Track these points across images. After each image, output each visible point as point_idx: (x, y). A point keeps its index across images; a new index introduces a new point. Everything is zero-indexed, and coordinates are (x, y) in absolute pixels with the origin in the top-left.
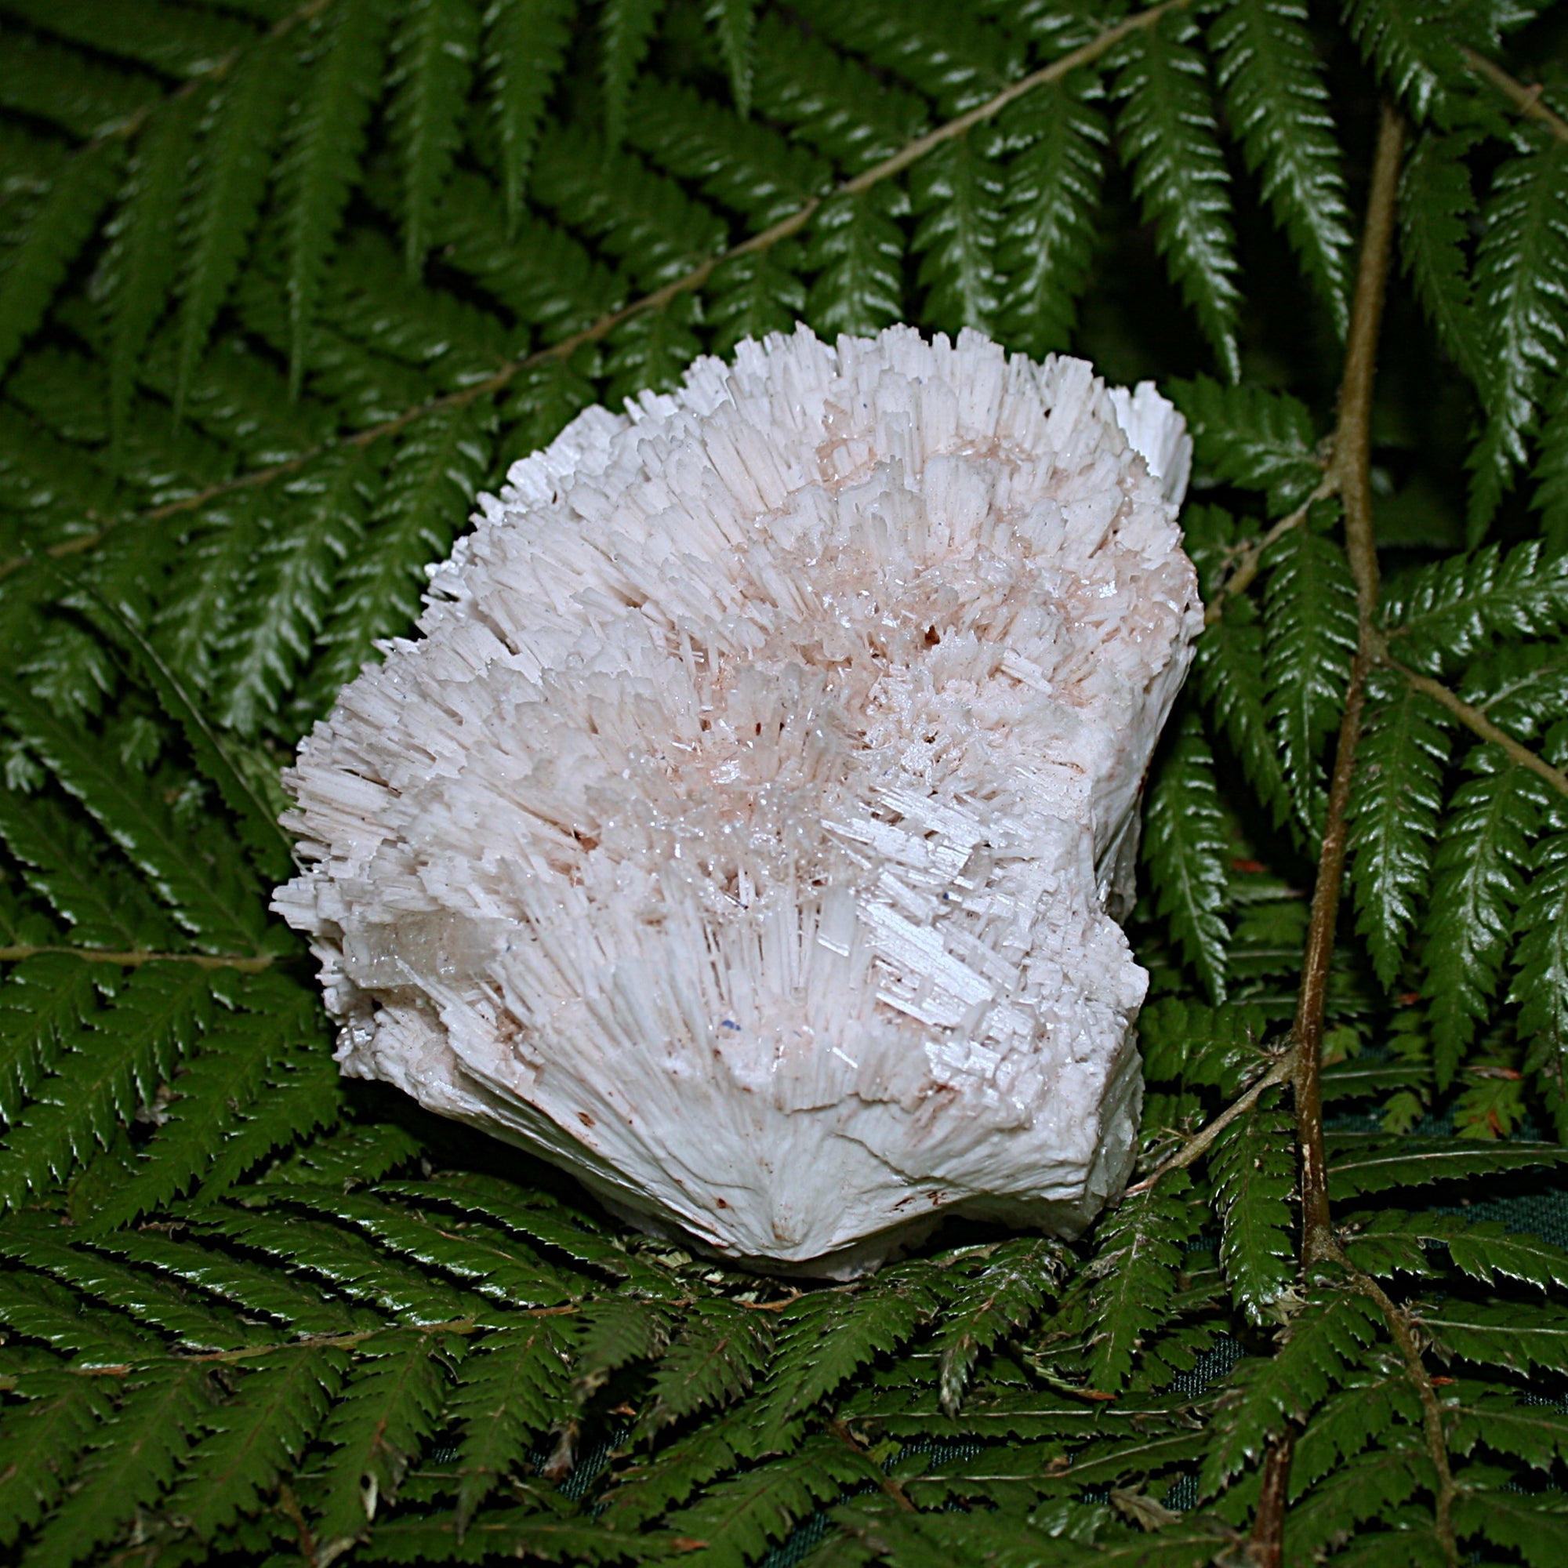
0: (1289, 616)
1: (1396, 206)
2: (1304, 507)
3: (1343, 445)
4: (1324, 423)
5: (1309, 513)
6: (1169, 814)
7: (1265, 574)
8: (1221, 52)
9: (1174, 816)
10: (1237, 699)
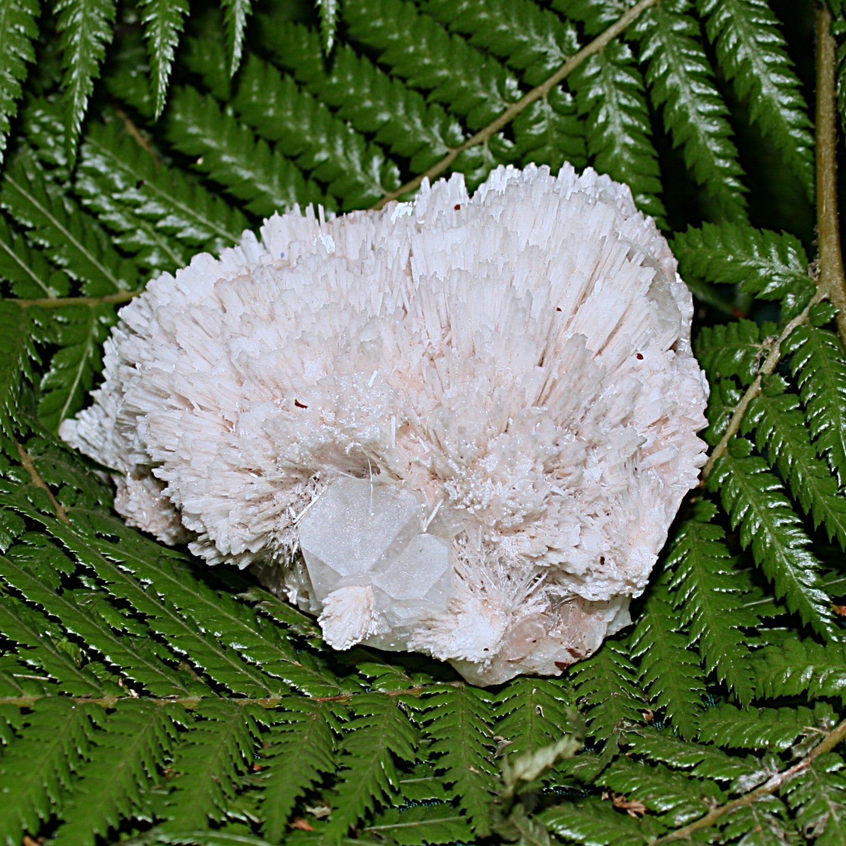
0: (818, 384)
1: (836, 100)
2: (806, 310)
3: (827, 266)
4: (810, 253)
5: (810, 314)
6: (766, 530)
7: (787, 359)
8: (708, 16)
9: (770, 531)
10: (783, 444)
